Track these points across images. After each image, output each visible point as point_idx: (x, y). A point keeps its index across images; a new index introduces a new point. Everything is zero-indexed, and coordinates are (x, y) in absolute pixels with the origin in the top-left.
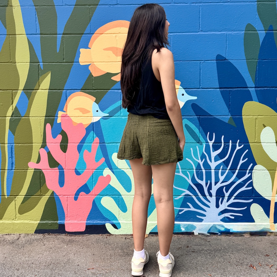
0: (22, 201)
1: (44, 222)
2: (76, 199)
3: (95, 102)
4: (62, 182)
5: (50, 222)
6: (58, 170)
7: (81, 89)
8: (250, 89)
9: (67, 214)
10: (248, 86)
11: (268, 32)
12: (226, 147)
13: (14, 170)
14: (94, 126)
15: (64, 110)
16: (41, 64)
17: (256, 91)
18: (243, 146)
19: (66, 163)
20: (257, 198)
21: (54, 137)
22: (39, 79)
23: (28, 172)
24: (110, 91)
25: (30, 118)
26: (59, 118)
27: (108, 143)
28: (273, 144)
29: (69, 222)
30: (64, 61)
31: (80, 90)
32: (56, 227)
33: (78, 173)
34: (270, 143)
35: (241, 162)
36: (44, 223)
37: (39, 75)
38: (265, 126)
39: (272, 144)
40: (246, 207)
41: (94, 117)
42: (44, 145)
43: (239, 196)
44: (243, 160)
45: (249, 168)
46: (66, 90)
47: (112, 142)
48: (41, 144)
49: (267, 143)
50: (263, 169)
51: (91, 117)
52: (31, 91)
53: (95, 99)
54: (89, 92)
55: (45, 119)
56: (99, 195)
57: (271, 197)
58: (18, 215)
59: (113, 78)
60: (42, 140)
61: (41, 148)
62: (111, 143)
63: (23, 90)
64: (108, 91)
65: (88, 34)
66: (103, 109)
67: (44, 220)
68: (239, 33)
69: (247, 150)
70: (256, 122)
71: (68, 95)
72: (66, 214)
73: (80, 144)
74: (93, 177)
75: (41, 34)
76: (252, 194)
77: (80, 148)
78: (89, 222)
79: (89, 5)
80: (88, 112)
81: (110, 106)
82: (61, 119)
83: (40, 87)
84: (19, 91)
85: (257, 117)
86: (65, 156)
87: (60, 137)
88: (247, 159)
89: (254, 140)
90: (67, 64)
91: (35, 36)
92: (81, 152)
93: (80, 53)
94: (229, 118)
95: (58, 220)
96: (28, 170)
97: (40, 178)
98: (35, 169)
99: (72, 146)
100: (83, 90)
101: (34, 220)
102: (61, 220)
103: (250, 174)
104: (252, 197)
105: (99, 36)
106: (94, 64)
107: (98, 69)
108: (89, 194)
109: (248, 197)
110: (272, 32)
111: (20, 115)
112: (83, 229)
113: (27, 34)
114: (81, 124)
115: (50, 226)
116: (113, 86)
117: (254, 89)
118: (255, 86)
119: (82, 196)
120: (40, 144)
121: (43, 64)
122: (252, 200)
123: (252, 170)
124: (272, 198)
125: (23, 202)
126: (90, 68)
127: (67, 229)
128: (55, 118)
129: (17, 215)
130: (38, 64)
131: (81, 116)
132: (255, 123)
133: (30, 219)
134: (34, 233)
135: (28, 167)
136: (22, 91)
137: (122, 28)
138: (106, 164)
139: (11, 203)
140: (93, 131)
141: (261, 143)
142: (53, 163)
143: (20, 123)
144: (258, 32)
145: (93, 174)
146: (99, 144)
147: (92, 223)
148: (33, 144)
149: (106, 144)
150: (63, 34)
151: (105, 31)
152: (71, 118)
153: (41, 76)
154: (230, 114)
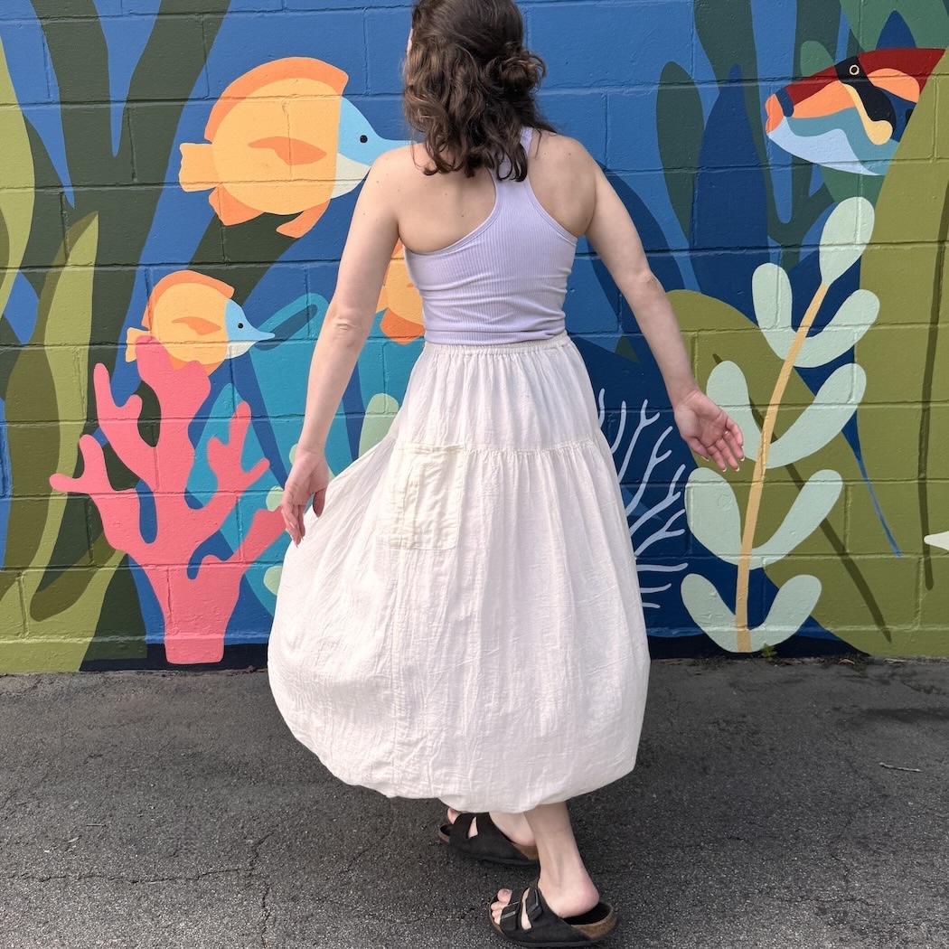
0: (39, 582)
1: (107, 640)
2: (192, 574)
3: (232, 298)
4: (149, 530)
5: (121, 639)
6: (137, 496)
7: (191, 263)
8: (675, 255)
9: (170, 616)
10: (671, 245)
11: (728, 85)
12: (613, 421)
13: (11, 499)
14: (233, 370)
15: (143, 324)
16: (69, 190)
17: (693, 260)
18: (658, 415)
19: (157, 475)
20: (701, 558)
21: (120, 400)
22: (64, 236)
23: (51, 503)
24: (275, 266)
25: (46, 348)
26: (129, 346)
27: (277, 417)
28: (743, 409)
29: (176, 637)
30: (136, 180)
31: (186, 264)
32: (141, 654)
33: (194, 503)
35: (654, 461)
36: (106, 643)
37: (63, 224)
38: (718, 361)
39: (738, 409)
40: (670, 585)
41: (231, 344)
42: (91, 427)
43: (650, 555)
44: (658, 456)
45: (676, 478)
46: (146, 265)
47: (288, 413)
48: (84, 423)
50: (714, 480)
51: (223, 342)
52: (44, 270)
53: (232, 290)
54: (214, 270)
55: (90, 350)
56: (259, 562)
57: (737, 555)
58: (30, 622)
59: (283, 229)
60: (85, 411)
61: (84, 433)
62: (284, 416)
63: (20, 268)
64: (268, 268)
65: (203, 99)
66: (256, 322)
67: (107, 635)
68: (642, 92)
69: (670, 428)
70: (693, 348)
71: (152, 279)
72: (166, 615)
73: (197, 421)
74: (237, 513)
75: (62, 103)
76: (687, 548)
77: (195, 433)
78: (232, 636)
79: (200, 13)
80: (216, 328)
81: (277, 311)
82: (137, 351)
83: (69, 260)
84: (8, 271)
85: (696, 335)
86: (155, 455)
87: (135, 403)
88: (670, 452)
90: (143, 188)
91: (46, 107)
92: (201, 442)
93: (180, 157)
94: (618, 340)
95: (144, 634)
96: (49, 496)
97: (87, 517)
98: (70, 494)
99: (173, 425)
100: (196, 264)
101: (76, 634)
102: (153, 632)
103: (679, 494)
104: (687, 556)
105: (234, 105)
106: (224, 189)
107: (238, 201)
108: (229, 560)
109: (674, 558)
110: (740, 85)
111: (17, 340)
112: (217, 656)
113: (21, 105)
114: (195, 364)
115: (122, 648)
116: (282, 252)
117: (686, 254)
118: (690, 245)
119: (210, 566)
120: (79, 423)
121: (74, 192)
122: (686, 565)
123: (686, 482)
124: (741, 557)
125: (42, 586)
126: (212, 200)
127: (171, 658)
128: (119, 347)
129: (27, 623)
130: (61, 190)
131: (194, 342)
133: (65, 631)
134: (77, 671)
135: (50, 489)
136: (17, 271)
137: (302, 81)
138: (272, 477)
139: (8, 588)
140: (233, 382)
142: (121, 476)
143: (18, 363)
144: (698, 86)
145: (237, 504)
146: (249, 421)
147: (240, 639)
148: (61, 423)
149: (272, 420)
150: (128, 101)
151: (253, 90)
152: (165, 346)
153: (70, 225)
154: (621, 329)
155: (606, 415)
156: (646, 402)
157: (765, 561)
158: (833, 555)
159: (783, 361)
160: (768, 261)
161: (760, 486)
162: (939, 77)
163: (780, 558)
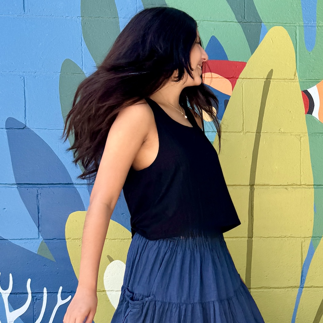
12: (37, 302)
94: (39, 245)
154: (41, 237)
155: (33, 297)
156: (61, 288)
162: (244, 80)
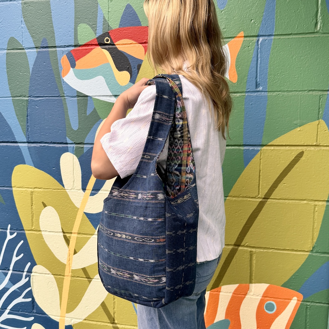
8: (20, 145)
10: (17, 139)
11: (40, 50)
17: (29, 148)
18: (15, 234)
20: (40, 315)
28: (59, 234)
34: (54, 232)
35: (15, 259)
38: (45, 206)
39: (56, 234)
40: (26, 327)
43: (15, 310)
44: (17, 256)
45: (26, 269)
49: (49, 232)
50: (45, 273)
57: (58, 316)
69: (22, 242)
70: (32, 197)
76: (33, 309)
85: (33, 191)
88: (22, 255)
89: (31, 226)
103: (28, 278)
104: (33, 313)
109: (27, 313)
110: (47, 50)
117: (26, 145)
118: (27, 140)
122: (32, 318)
123: (31, 272)
124: (60, 318)
132: (30, 200)
141: (40, 231)
144: (26, 51)
156: (9, 226)
157: (73, 321)
158: (108, 323)
159: (78, 209)
160: (68, 151)
161: (69, 278)
163: (81, 321)
